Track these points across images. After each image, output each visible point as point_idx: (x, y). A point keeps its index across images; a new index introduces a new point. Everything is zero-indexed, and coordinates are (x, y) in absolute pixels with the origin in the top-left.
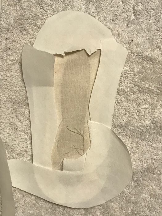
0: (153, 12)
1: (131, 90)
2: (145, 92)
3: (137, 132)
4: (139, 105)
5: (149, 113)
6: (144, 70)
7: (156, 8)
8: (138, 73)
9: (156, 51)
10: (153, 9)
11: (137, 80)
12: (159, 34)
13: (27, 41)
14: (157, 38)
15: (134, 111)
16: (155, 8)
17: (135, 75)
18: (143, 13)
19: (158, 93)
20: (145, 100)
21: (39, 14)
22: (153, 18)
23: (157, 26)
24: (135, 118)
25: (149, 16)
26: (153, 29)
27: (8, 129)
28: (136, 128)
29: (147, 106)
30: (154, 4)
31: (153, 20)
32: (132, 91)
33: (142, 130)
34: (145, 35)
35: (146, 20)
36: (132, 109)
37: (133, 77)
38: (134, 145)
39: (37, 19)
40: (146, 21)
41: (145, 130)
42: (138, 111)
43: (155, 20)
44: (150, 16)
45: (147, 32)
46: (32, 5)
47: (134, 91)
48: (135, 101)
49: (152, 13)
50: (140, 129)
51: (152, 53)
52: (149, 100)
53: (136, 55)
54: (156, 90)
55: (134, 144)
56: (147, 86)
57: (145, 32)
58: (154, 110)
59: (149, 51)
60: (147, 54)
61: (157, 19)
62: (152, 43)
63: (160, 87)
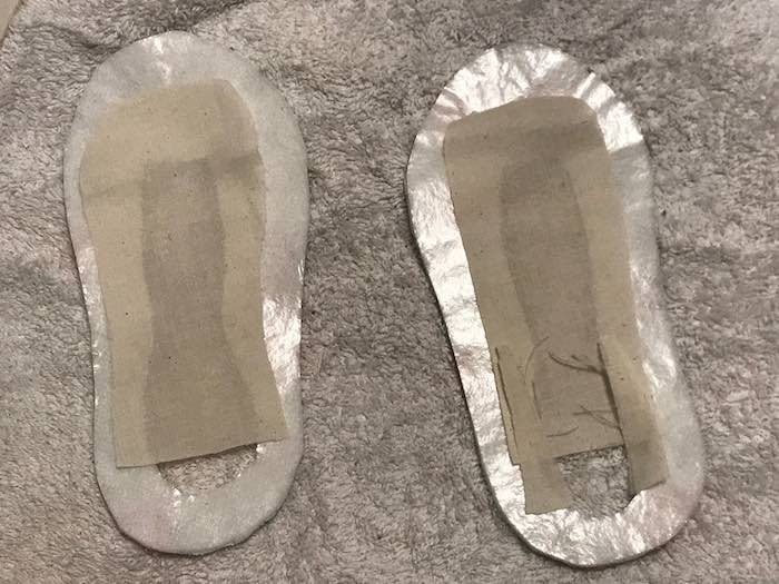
0: (694, 126)
1: (687, 356)
2: (729, 352)
3: (736, 472)
4: (720, 394)
5: (755, 410)
6: (710, 293)
7: (699, 114)
8: (696, 302)
9: (729, 231)
10: (691, 118)
11: (697, 323)
12: (724, 182)
13: (358, 279)
14: (723, 193)
15: (711, 414)
16: (696, 113)
17: (687, 310)
18: (667, 135)
19: (766, 348)
20: (733, 378)
21: (376, 199)
22: (699, 143)
23: (715, 163)
24: (722, 435)
25: (685, 139)
26: (706, 173)
27: (354, 542)
28: (729, 459)
29: (745, 393)
30: (690, 104)
31: (699, 148)
32: (691, 358)
33: (750, 462)
34: (687, 192)
35: (680, 151)
36: (704, 410)
37: (684, 316)
38: (738, 512)
39: (374, 213)
40: (679, 154)
41: (755, 459)
42: (722, 412)
43: (705, 145)
44: (689, 139)
45: (692, 184)
46: (353, 178)
47: (696, 357)
48: (707, 387)
49: (692, 128)
50: (744, 461)
51: (719, 236)
52: (747, 374)
53: (677, 254)
54: (758, 341)
55: (736, 509)
56: (730, 333)
57: (685, 185)
58: (766, 401)
59: (711, 235)
60: (707, 244)
61: (710, 143)
62: (713, 212)
63: (767, 329)
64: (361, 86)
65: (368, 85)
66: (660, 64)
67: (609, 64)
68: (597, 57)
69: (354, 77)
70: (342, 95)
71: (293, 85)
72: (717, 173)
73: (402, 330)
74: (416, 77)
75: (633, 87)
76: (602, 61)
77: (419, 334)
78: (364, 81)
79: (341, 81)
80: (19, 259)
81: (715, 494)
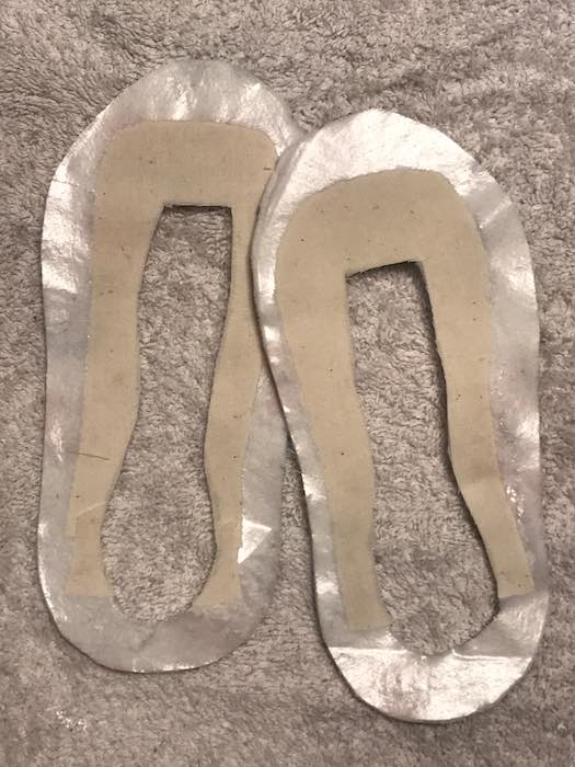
64: (173, 53)
65: (182, 53)
67: (465, 84)
68: (453, 74)
70: (149, 60)
72: (556, 238)
75: (486, 119)
76: (458, 80)
77: (185, 353)
78: (178, 47)
81: (459, 603)
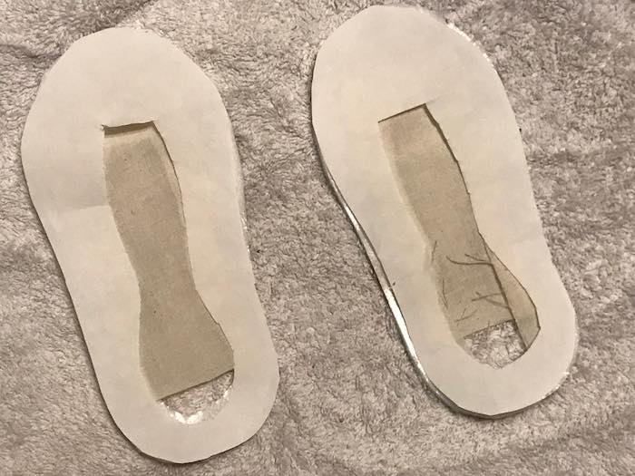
0: (532, 53)
1: (553, 240)
2: (584, 232)
3: (602, 326)
4: (581, 266)
5: (609, 275)
6: (563, 188)
7: (535, 43)
8: (554, 198)
9: (570, 137)
10: (529, 48)
11: (556, 214)
12: (561, 96)
13: (289, 218)
14: (561, 106)
15: (577, 283)
16: (532, 43)
17: (548, 205)
18: (513, 65)
19: (610, 225)
20: (589, 251)
21: (293, 152)
22: (537, 66)
23: (553, 82)
24: (586, 298)
25: (526, 66)
26: (546, 92)
27: (322, 428)
28: (596, 318)
29: (599, 262)
30: (526, 36)
31: (538, 71)
32: (556, 241)
33: (611, 317)
34: (534, 109)
35: (524, 76)
36: (571, 281)
37: (546, 210)
38: (606, 354)
39: (293, 163)
40: (524, 79)
41: (614, 314)
42: (585, 280)
43: (543, 69)
44: (530, 65)
45: (536, 102)
46: (271, 137)
47: (560, 240)
48: (570, 261)
50: (606, 317)
51: (564, 143)
52: (599, 247)
53: (534, 161)
54: (605, 221)
55: (605, 352)
56: (582, 218)
57: (532, 104)
58: (617, 267)
59: (557, 142)
60: (556, 150)
61: (547, 66)
62: (557, 123)
63: (611, 211)
66: (499, 7)
69: (260, 53)
71: (209, 66)
73: (330, 254)
74: (307, 44)
79: (249, 58)
80: (12, 246)
